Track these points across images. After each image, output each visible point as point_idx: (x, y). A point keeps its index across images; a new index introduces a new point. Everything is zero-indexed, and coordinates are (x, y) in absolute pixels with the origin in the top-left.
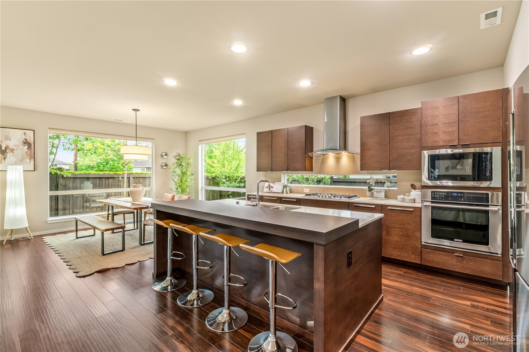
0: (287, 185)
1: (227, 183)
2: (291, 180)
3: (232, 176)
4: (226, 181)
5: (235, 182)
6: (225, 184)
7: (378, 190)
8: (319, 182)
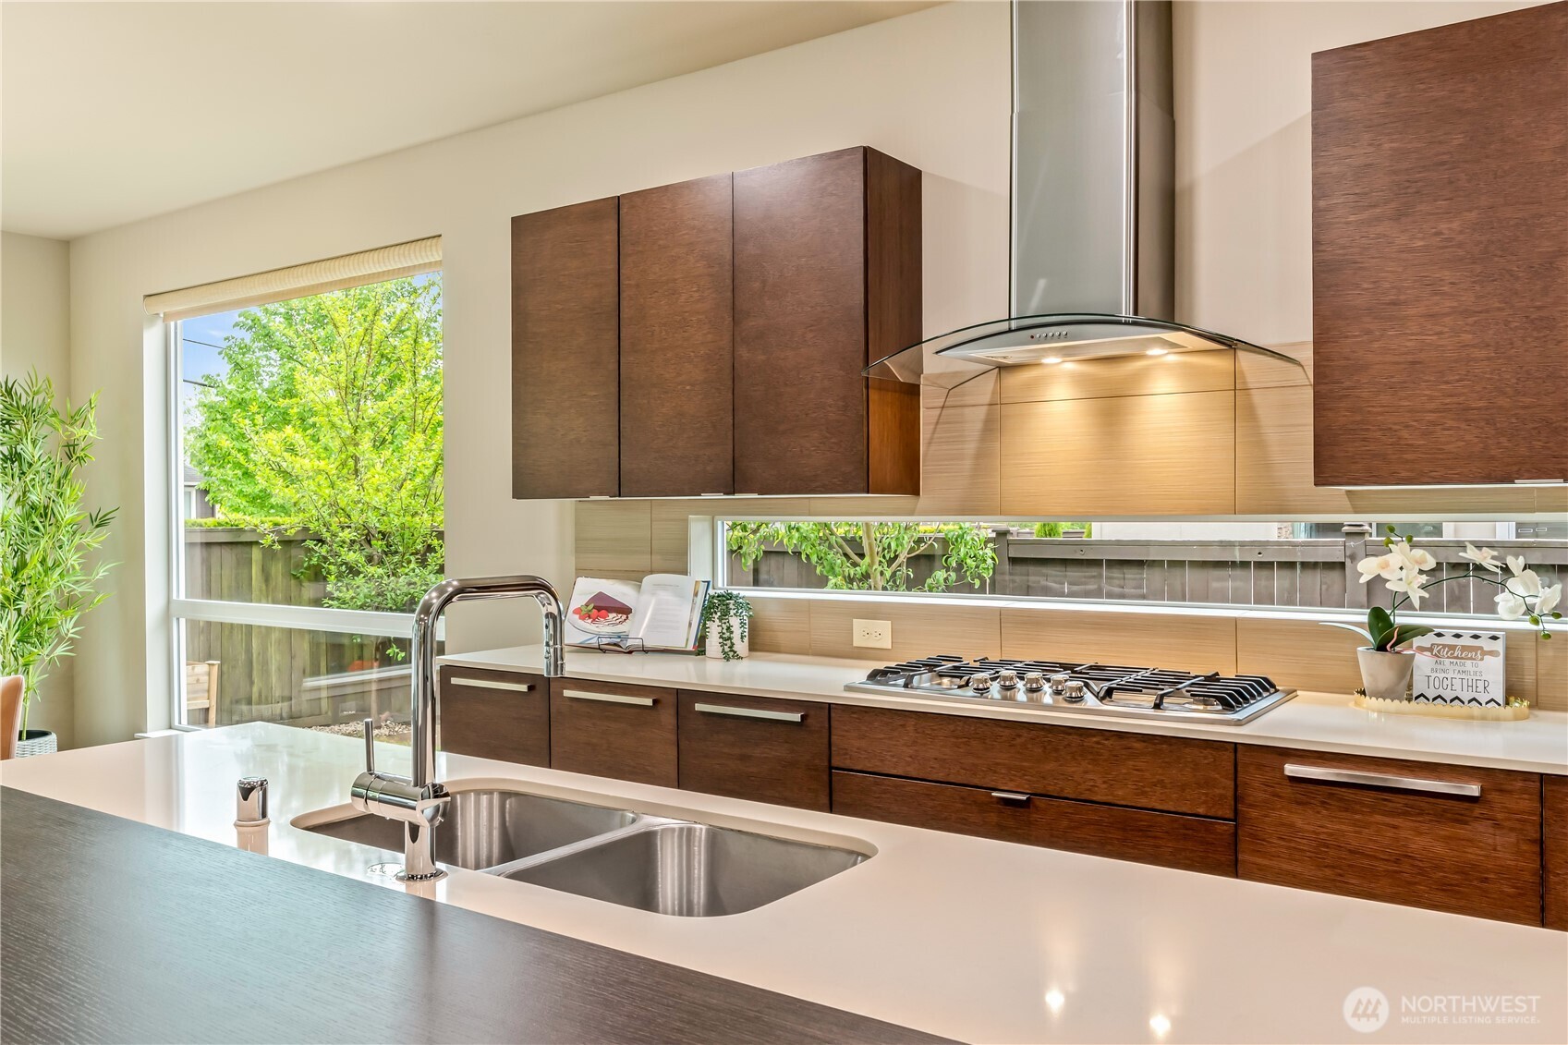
0: (730, 597)
1: (372, 570)
2: (753, 549)
3: (403, 526)
4: (370, 559)
5: (423, 563)
6: (359, 580)
7: (1448, 640)
8: (923, 562)
